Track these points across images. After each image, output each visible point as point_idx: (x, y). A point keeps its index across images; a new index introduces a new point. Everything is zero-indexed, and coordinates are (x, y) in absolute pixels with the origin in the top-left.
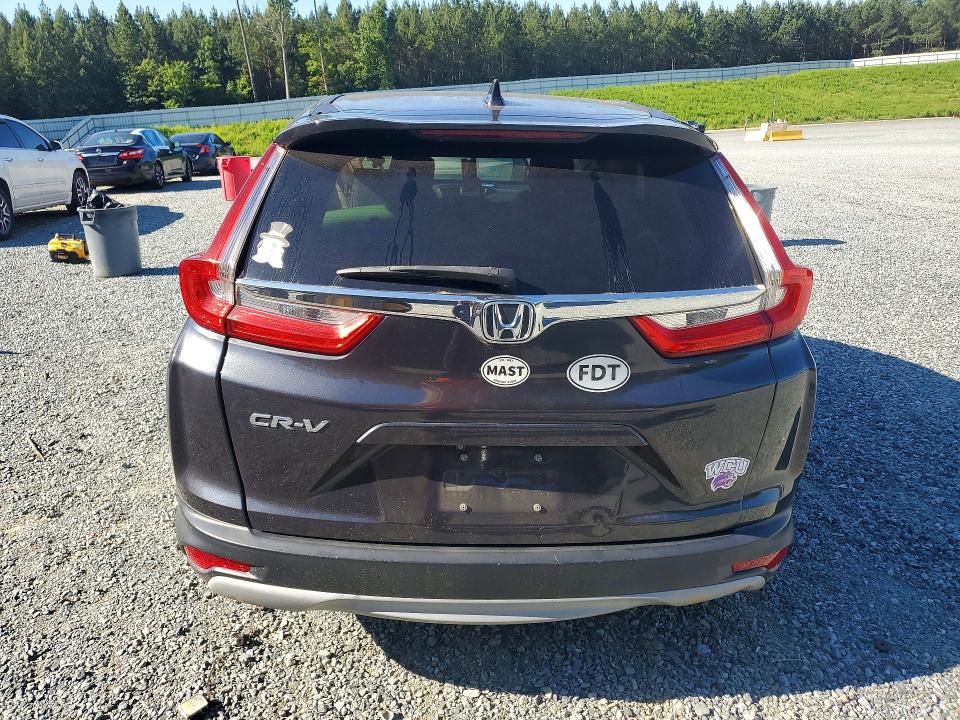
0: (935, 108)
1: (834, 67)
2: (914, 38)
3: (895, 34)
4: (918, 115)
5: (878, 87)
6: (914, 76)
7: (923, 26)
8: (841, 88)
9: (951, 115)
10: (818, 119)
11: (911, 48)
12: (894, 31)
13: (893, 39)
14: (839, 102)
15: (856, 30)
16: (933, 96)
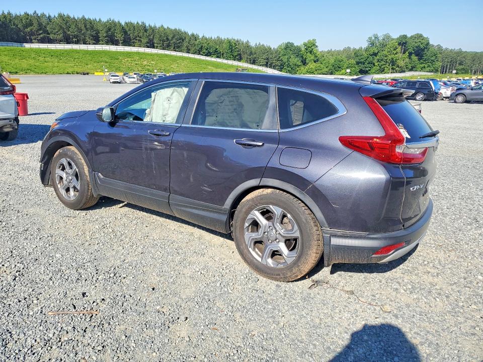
0: (70, 70)
1: (15, 46)
2: (51, 36)
3: (42, 34)
4: (64, 73)
5: (41, 59)
6: (56, 55)
7: (54, 31)
8: (23, 58)
9: (77, 73)
10: (16, 73)
11: (50, 41)
12: (41, 32)
13: (41, 36)
14: (25, 64)
15: (22, 28)
16: (67, 64)
